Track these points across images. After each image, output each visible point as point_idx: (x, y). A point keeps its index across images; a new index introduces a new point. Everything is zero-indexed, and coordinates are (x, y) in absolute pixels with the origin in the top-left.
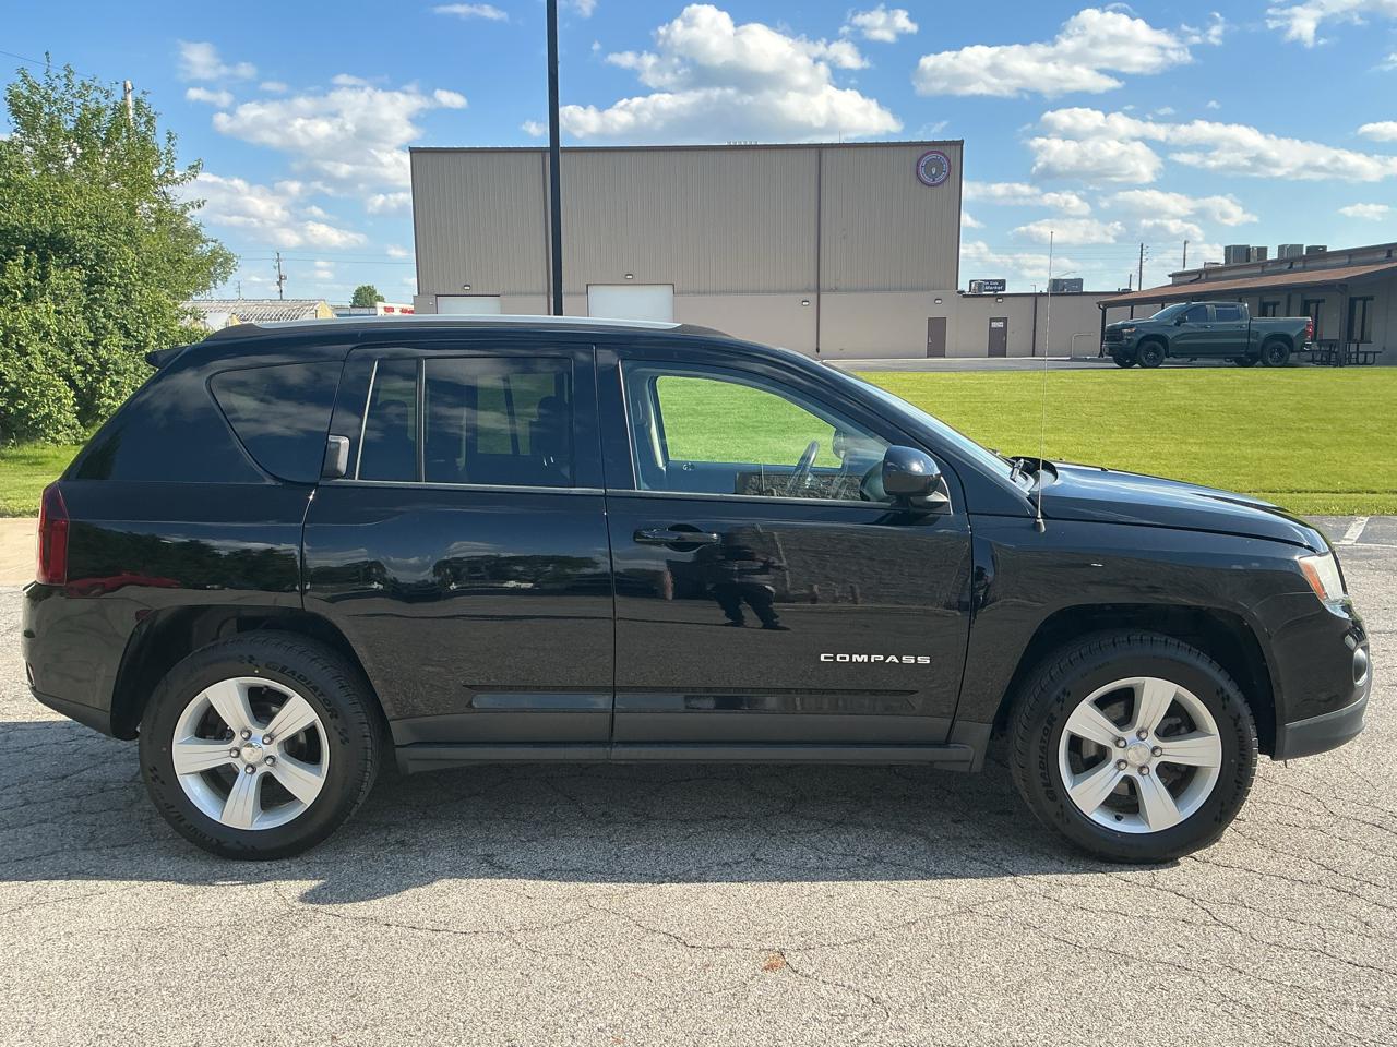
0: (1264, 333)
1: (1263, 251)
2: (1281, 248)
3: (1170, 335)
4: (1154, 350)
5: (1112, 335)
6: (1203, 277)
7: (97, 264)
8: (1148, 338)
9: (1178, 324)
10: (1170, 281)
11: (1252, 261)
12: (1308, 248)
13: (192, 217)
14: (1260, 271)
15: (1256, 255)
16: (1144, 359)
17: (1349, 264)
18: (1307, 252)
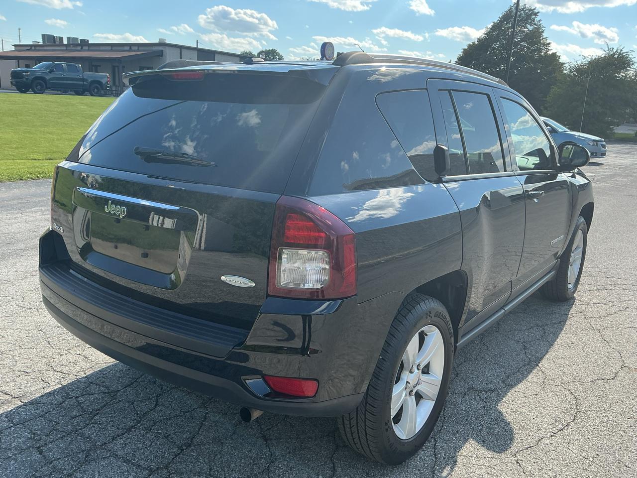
0: (90, 80)
1: (61, 39)
2: (69, 39)
3: (47, 77)
4: (40, 84)
5: (15, 75)
6: (33, 48)
8: (37, 78)
9: (50, 72)
10: (13, 48)
11: (57, 43)
12: (80, 40)
14: (65, 48)
15: (58, 40)
16: (36, 89)
17: (112, 50)
18: (80, 42)
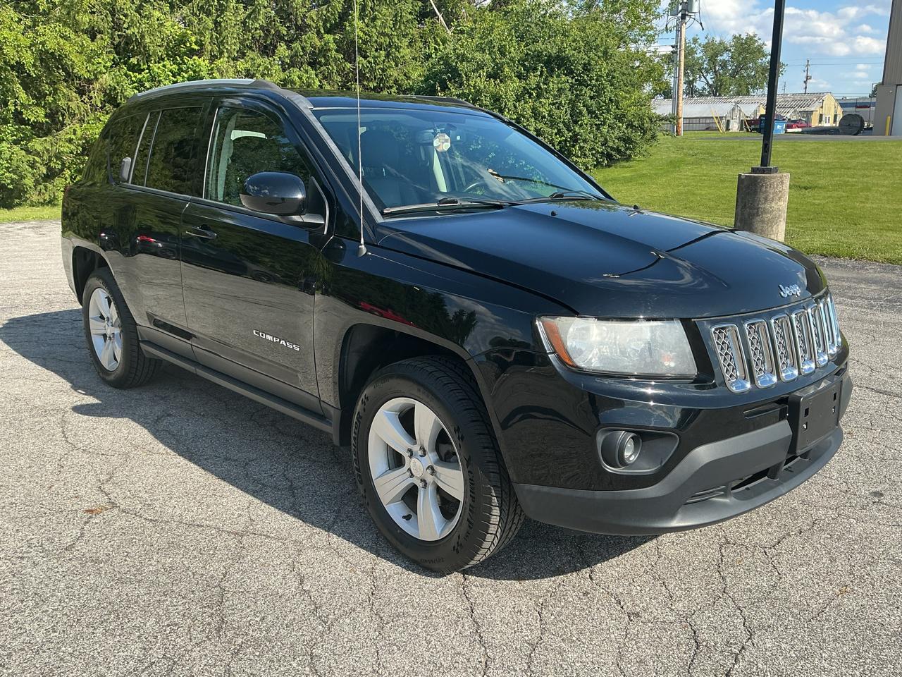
7: (583, 73)
13: (759, 39)
